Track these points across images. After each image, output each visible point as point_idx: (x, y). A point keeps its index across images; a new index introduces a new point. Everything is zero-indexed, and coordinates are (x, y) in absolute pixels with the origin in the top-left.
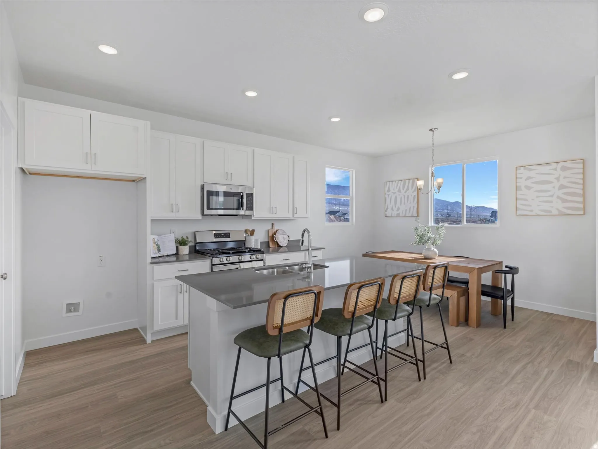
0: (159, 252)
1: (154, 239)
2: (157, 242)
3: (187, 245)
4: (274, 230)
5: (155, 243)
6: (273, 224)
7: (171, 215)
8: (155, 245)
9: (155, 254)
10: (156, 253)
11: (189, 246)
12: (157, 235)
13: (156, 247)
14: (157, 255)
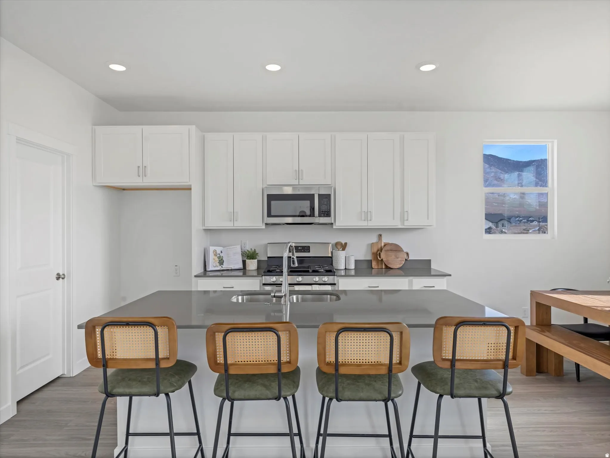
0: (220, 265)
1: (215, 251)
2: (219, 254)
3: (255, 259)
4: (381, 243)
5: (215, 255)
6: (380, 236)
7: (229, 225)
8: (216, 257)
9: (215, 267)
10: (218, 267)
11: (258, 260)
12: (222, 247)
13: (217, 259)
14: (218, 268)
